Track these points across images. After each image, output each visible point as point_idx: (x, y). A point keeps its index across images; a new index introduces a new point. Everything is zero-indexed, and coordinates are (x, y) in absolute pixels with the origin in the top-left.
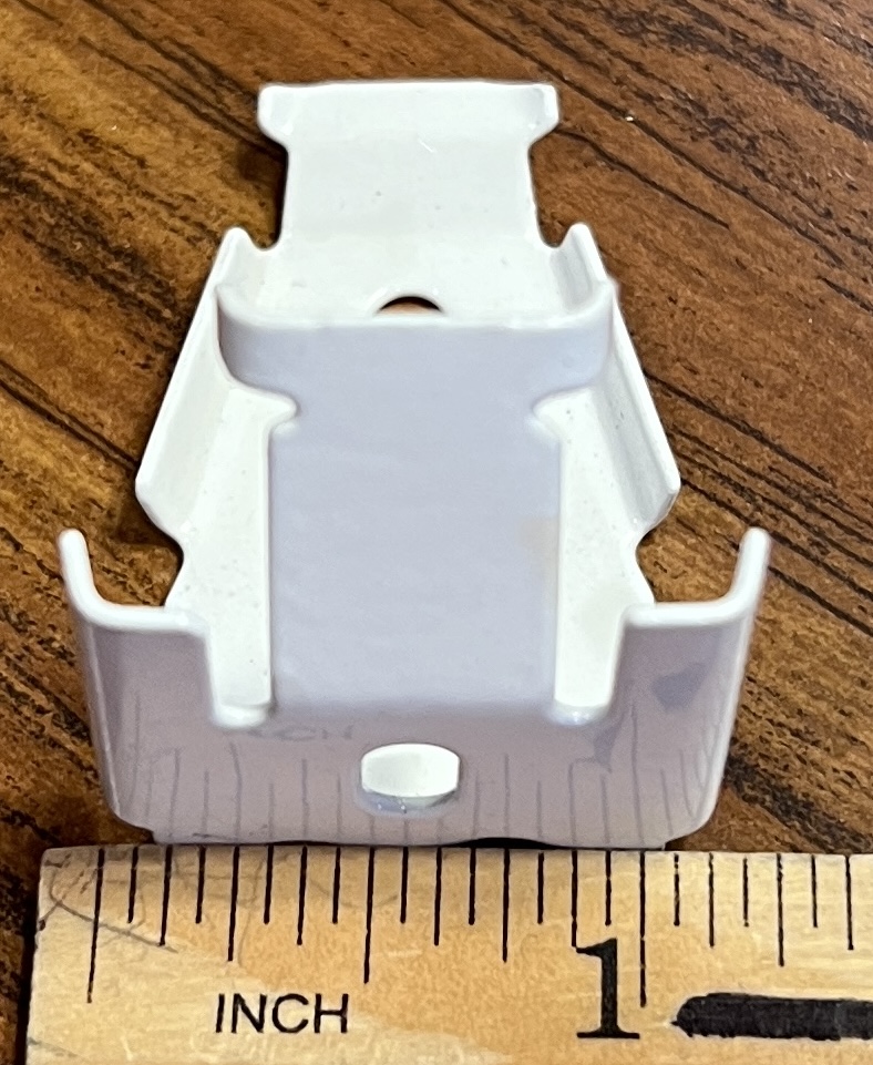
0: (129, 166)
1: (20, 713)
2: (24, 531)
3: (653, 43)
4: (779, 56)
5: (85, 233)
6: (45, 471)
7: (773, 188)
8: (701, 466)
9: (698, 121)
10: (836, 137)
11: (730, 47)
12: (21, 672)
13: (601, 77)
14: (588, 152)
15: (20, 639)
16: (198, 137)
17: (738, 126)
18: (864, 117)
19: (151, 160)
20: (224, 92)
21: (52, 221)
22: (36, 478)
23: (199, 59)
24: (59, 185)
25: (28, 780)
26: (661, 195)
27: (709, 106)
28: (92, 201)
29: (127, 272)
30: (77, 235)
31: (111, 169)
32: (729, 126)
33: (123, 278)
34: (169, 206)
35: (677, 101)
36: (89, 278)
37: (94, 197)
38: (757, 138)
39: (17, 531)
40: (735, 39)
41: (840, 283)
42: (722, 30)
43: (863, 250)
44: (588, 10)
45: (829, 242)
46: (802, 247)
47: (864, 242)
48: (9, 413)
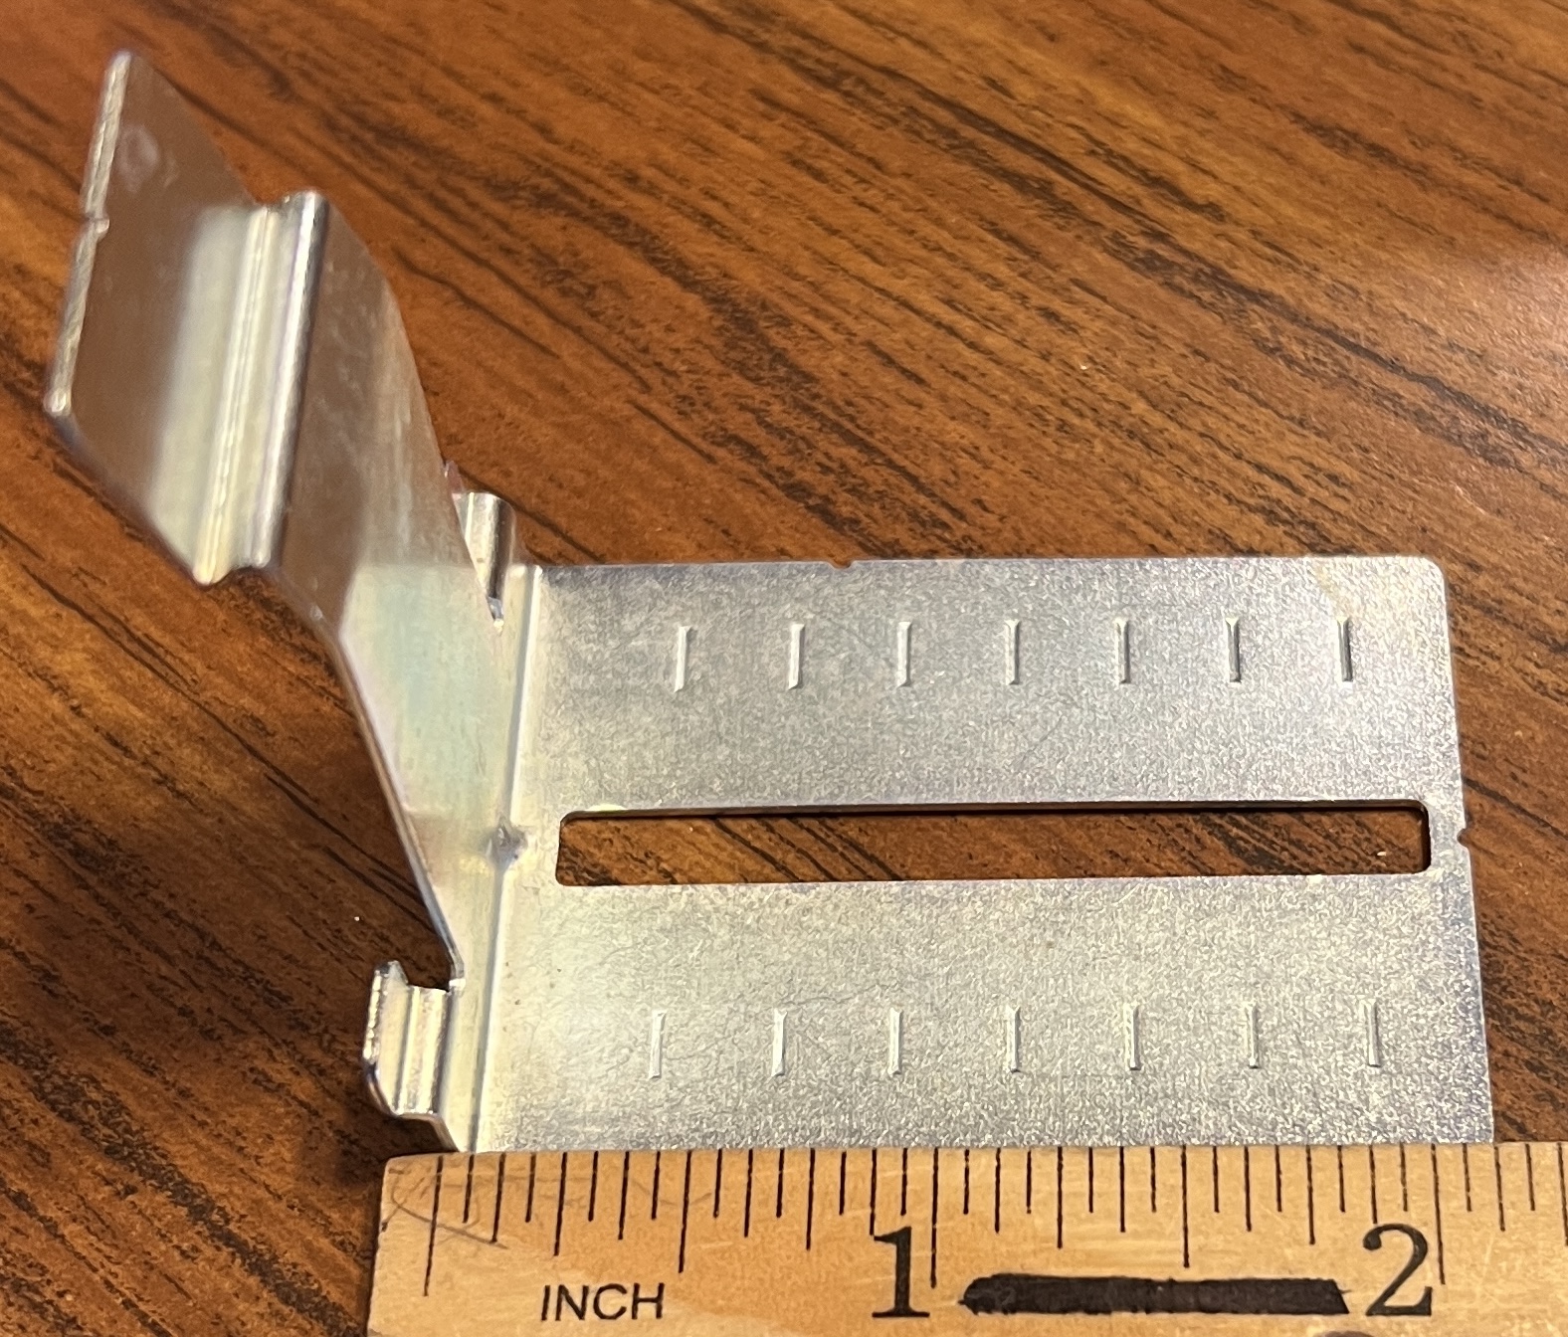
3: (521, 207)
4: (626, 221)
7: (603, 328)
9: (548, 271)
10: (664, 288)
11: (585, 212)
13: (471, 233)
14: (450, 292)
17: (581, 276)
18: (690, 272)
26: (507, 331)
32: (574, 276)
35: (534, 254)
38: (597, 286)
40: (592, 206)
41: (646, 407)
43: (670, 380)
44: (472, 178)
45: (643, 372)
46: (620, 377)
47: (673, 373)
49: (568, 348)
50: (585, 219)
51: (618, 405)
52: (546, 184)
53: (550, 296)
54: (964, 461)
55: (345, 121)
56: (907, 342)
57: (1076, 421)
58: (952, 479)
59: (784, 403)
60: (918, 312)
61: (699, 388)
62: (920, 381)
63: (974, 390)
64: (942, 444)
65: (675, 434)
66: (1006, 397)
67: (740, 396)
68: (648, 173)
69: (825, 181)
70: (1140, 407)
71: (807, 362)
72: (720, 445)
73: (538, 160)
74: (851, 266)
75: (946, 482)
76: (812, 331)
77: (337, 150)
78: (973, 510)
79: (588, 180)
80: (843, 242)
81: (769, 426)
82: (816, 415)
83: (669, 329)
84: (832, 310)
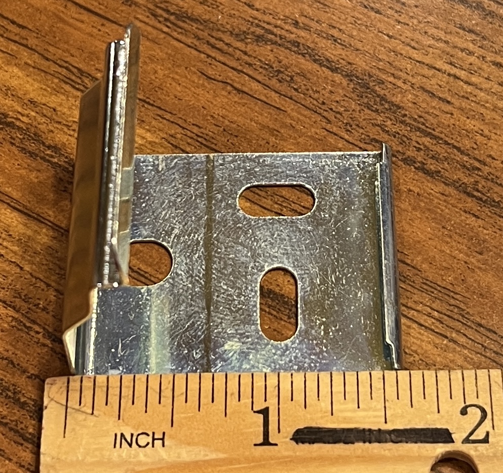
0: (50, 112)
1: (30, 335)
2: (23, 262)
3: (250, 43)
4: (299, 43)
5: (35, 140)
6: (29, 237)
7: (302, 95)
8: (285, 207)
9: (270, 72)
10: (324, 73)
11: (279, 42)
12: (28, 318)
13: (232, 58)
14: (229, 88)
15: (26, 305)
17: (286, 72)
18: (333, 64)
19: (58, 109)
20: (84, 78)
21: (21, 137)
22: (26, 240)
23: (73, 66)
24: (23, 122)
25: (35, 361)
26: (259, 102)
27: (274, 66)
28: (36, 127)
29: (53, 154)
30: (32, 141)
31: (43, 113)
32: (282, 72)
33: (52, 156)
34: (67, 126)
35: (262, 65)
36: (38, 158)
37: (37, 125)
38: (294, 76)
39: (20, 262)
40: (281, 38)
41: (331, 130)
42: (276, 35)
43: (338, 116)
44: (223, 32)
45: (325, 114)
46: (315, 117)
47: (338, 113)
48: (12, 215)
49: (289, 106)
50: (280, 45)
51: (318, 131)
52: (259, 31)
53: (274, 82)
54: (479, 137)
55: (160, 12)
56: (438, 84)
58: (475, 146)
59: (391, 120)
60: (439, 70)
61: (351, 118)
62: (448, 102)
63: (473, 104)
64: (467, 131)
65: (346, 141)
66: (487, 105)
67: (371, 119)
68: (301, 20)
69: (381, 14)
71: (397, 99)
72: (369, 144)
73: (251, 19)
74: (403, 52)
75: (473, 148)
76: (394, 85)
77: (158, 25)
78: (488, 160)
79: (276, 27)
80: (397, 41)
81: (388, 131)
82: (407, 125)
83: (331, 92)
84: (400, 73)
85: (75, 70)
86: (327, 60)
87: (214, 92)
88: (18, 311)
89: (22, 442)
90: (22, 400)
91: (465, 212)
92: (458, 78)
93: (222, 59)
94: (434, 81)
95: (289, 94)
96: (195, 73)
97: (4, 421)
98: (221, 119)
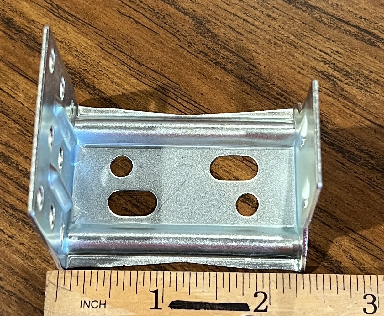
1: (25, 138)
2: (24, 102)
5: (33, 41)
6: (28, 90)
7: (168, 26)
8: (154, 83)
9: (153, 13)
10: (180, 15)
12: (25, 129)
13: (134, 4)
14: (132, 20)
15: (24, 123)
16: (55, 20)
17: (161, 13)
18: (186, 10)
20: (59, 10)
21: (26, 39)
22: (26, 91)
24: (28, 31)
26: (146, 28)
27: (155, 9)
30: (31, 41)
31: (38, 27)
32: (159, 13)
35: (149, 9)
36: (34, 50)
37: (35, 33)
38: (165, 16)
41: (181, 45)
43: (185, 38)
45: (179, 37)
46: (173, 38)
48: (20, 78)
49: (161, 32)
51: (174, 45)
53: (154, 19)
54: (254, 54)
56: (237, 25)
57: (278, 42)
58: (252, 58)
59: (211, 42)
60: (239, 17)
61: (192, 40)
62: (242, 34)
63: (254, 36)
64: (249, 50)
65: (188, 51)
66: (261, 37)
67: (201, 41)
70: (292, 37)
71: (216, 32)
72: (199, 54)
74: (222, 6)
76: (215, 23)
78: (258, 66)
81: (209, 48)
82: (219, 45)
83: (183, 25)
84: (219, 18)
85: (55, 6)
86: (183, 8)
87: (124, 21)
88: (20, 126)
89: (19, 188)
90: (20, 168)
91: (243, 91)
92: (248, 22)
93: (129, 4)
94: (236, 23)
95: (162, 25)
96: (115, 11)
97: (11, 178)
98: (126, 36)
